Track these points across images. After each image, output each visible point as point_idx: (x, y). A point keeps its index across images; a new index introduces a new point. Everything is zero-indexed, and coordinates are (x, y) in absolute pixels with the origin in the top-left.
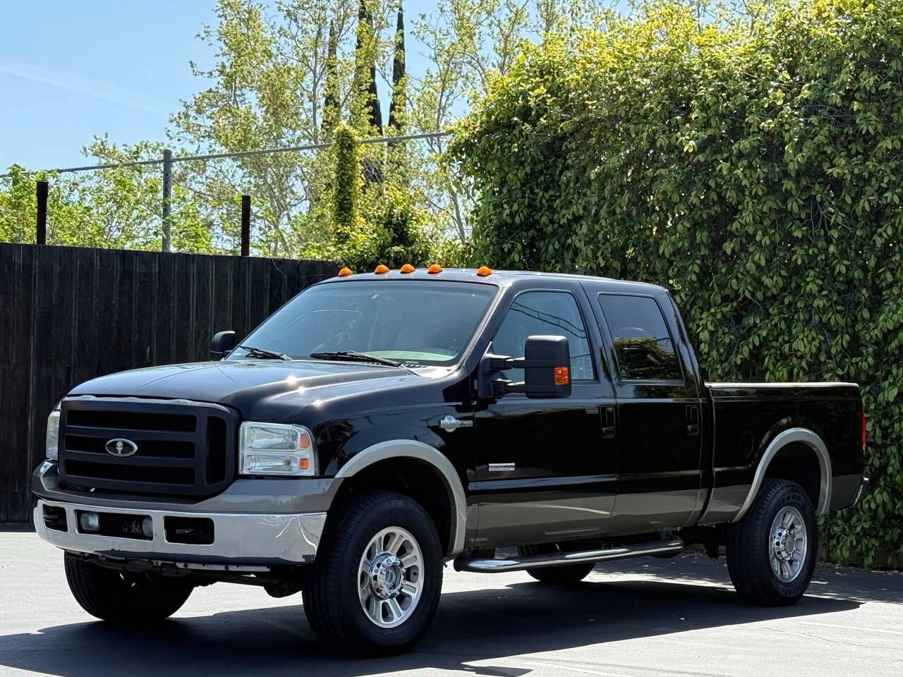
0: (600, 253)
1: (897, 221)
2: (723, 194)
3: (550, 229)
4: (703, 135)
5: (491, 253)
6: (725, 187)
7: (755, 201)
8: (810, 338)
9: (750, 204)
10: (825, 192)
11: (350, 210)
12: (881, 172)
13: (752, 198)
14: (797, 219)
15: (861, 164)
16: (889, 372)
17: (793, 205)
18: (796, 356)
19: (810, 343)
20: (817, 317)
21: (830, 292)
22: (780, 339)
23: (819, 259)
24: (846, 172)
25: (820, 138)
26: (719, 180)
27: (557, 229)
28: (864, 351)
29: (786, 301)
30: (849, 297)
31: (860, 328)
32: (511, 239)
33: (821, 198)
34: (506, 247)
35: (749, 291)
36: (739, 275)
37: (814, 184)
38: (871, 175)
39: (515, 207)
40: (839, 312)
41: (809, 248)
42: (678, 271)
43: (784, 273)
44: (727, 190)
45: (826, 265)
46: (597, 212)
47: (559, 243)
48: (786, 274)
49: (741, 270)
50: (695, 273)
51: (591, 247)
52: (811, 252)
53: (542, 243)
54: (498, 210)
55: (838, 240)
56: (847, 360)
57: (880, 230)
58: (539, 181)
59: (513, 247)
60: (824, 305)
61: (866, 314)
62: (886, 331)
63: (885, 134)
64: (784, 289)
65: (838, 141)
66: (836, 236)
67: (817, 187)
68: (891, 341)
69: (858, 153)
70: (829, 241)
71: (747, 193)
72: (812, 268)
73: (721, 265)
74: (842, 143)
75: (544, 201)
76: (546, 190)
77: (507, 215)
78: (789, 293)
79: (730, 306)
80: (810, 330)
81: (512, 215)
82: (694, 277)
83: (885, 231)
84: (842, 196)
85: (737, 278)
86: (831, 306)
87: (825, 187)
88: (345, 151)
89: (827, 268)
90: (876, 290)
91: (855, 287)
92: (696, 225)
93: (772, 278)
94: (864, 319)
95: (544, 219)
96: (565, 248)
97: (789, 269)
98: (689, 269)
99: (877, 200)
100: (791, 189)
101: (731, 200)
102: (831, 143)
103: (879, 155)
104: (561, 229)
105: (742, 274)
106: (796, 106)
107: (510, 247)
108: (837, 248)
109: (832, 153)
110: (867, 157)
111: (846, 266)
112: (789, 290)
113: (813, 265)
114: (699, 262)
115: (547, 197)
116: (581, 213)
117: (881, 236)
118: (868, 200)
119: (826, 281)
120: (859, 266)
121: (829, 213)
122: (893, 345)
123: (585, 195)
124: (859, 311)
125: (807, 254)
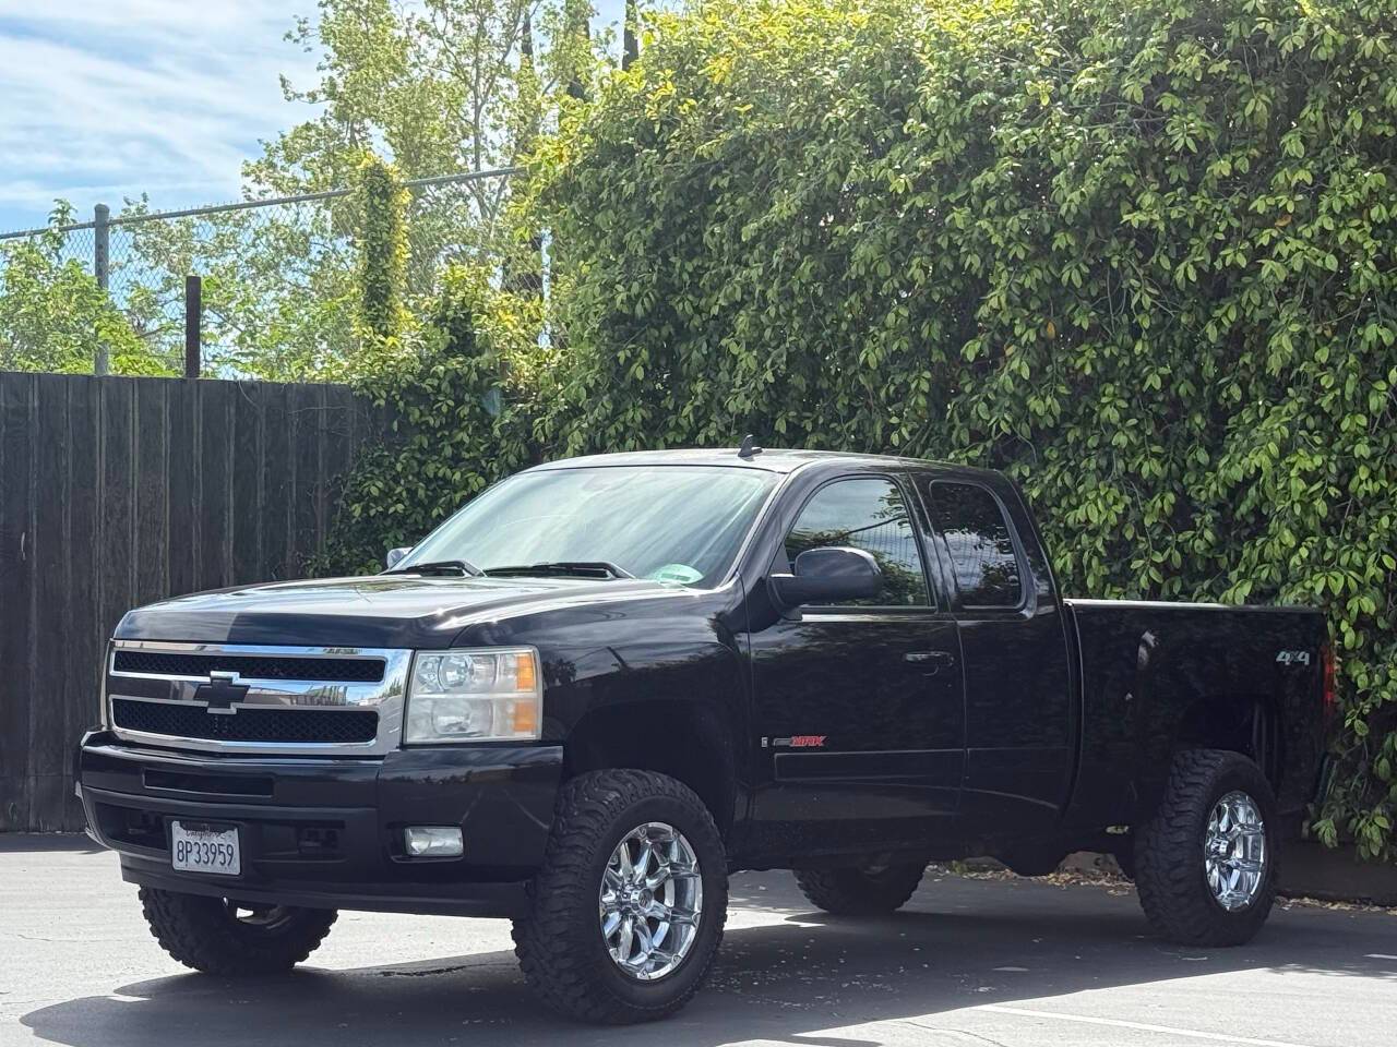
0: (769, 363)
1: (1244, 299)
2: (961, 262)
3: (697, 321)
4: (925, 162)
5: (597, 367)
6: (963, 249)
7: (1011, 269)
8: (1110, 500)
9: (1005, 275)
10: (1128, 252)
12: (1216, 215)
13: (1007, 265)
14: (1085, 299)
15: (1182, 202)
16: (1239, 555)
17: (1071, 275)
18: (1088, 533)
19: (1108, 507)
20: (1120, 464)
21: (1141, 420)
22: (1064, 503)
23: (1120, 364)
24: (1157, 217)
25: (1113, 159)
26: (955, 237)
27: (706, 322)
28: (1198, 521)
29: (1071, 438)
30: (1176, 428)
31: (1192, 480)
32: (633, 343)
33: (1120, 262)
34: (623, 355)
35: (1007, 422)
36: (991, 396)
37: (1108, 238)
38: (1199, 219)
39: (636, 288)
40: (1156, 455)
41: (1104, 347)
42: (896, 391)
43: (1063, 390)
44: (967, 253)
45: (1134, 376)
46: (763, 293)
47: (709, 345)
48: (1066, 392)
49: (995, 386)
50: (923, 393)
51: (755, 352)
52: (1107, 352)
53: (683, 348)
54: (608, 295)
55: (1152, 330)
56: (1170, 538)
57: (1218, 313)
58: (678, 243)
59: (635, 355)
60: (1131, 443)
61: (1203, 457)
62: (1232, 485)
63: (1223, 150)
64: (1066, 416)
65: (1148, 164)
66: (1146, 324)
67: (1114, 243)
68: (1241, 501)
69: (1180, 182)
70: (1136, 332)
71: (1000, 256)
72: (1112, 382)
73: (966, 378)
74: (1154, 166)
75: (686, 277)
76: (690, 256)
77: (622, 302)
78: (1078, 424)
79: (981, 448)
80: (1110, 486)
81: (631, 301)
82: (922, 401)
83: (1226, 314)
84: (1154, 258)
85: (986, 400)
86: (1142, 445)
87: (1127, 243)
88: (376, 201)
89: (1134, 381)
91: (1185, 410)
92: (923, 312)
93: (1043, 399)
94: (1198, 465)
95: (684, 307)
96: (722, 352)
97: (1072, 384)
98: (913, 386)
99: (1209, 262)
100: (1069, 246)
101: (974, 270)
102: (1134, 169)
103: (1213, 185)
104: (712, 322)
105: (996, 392)
106: (1076, 104)
107: (629, 355)
108: (1151, 346)
109: (1134, 186)
110: (1193, 188)
111: (1162, 376)
112: (1076, 419)
113: (1110, 376)
114: (927, 374)
115: (690, 270)
116: (738, 296)
117: (1219, 324)
118: (1193, 263)
119: (1134, 402)
120: (1187, 376)
121: (1132, 287)
122: (1243, 509)
123: (747, 265)
124: (1190, 452)
125: (1101, 356)
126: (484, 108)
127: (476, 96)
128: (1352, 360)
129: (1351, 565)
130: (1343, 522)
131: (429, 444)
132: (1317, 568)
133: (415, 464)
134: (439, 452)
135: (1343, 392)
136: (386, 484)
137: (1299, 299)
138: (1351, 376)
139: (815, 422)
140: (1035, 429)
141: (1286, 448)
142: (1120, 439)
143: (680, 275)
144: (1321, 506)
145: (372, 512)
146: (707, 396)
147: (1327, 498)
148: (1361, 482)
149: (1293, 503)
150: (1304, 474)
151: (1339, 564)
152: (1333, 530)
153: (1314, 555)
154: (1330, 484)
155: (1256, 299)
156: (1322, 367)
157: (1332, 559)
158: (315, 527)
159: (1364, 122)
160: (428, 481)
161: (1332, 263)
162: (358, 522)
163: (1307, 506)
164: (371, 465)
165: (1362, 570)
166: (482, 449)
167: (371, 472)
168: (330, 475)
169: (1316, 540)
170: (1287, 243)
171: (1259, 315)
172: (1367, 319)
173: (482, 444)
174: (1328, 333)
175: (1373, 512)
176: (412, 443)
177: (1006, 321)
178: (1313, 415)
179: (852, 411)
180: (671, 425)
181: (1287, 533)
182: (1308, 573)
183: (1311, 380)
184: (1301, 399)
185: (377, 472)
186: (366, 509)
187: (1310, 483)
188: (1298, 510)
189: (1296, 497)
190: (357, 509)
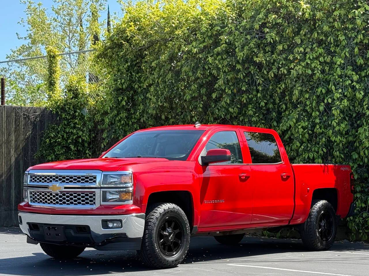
0: (159, 100)
1: (286, 82)
2: (211, 72)
3: (139, 90)
4: (202, 46)
5: (113, 102)
6: (212, 69)
7: (225, 74)
10: (255, 69)
11: (54, 85)
12: (279, 59)
13: (223, 73)
14: (244, 82)
15: (270, 56)
17: (241, 76)
21: (259, 114)
23: (253, 100)
24: (263, 60)
25: (252, 45)
26: (210, 66)
27: (143, 90)
29: (241, 119)
30: (268, 116)
32: (122, 95)
33: (253, 72)
34: (120, 99)
35: (223, 115)
36: (219, 108)
37: (250, 66)
38: (274, 61)
39: (123, 81)
40: (263, 123)
42: (194, 107)
43: (239, 106)
44: (213, 70)
45: (257, 103)
46: (158, 81)
47: (143, 96)
49: (220, 105)
50: (201, 107)
51: (156, 97)
52: (250, 96)
53: (136, 97)
54: (116, 83)
55: (262, 90)
57: (279, 86)
58: (135, 69)
59: (123, 99)
60: (257, 120)
61: (275, 124)
62: (283, 131)
63: (280, 42)
64: (239, 113)
65: (260, 47)
66: (261, 89)
67: (252, 67)
68: (286, 135)
69: (269, 51)
70: (258, 91)
71: (221, 71)
72: (251, 104)
73: (212, 104)
74: (262, 47)
75: (136, 78)
76: (138, 73)
77: (119, 85)
78: (242, 115)
79: (216, 122)
81: (122, 84)
82: (201, 110)
83: (281, 86)
84: (262, 71)
85: (218, 109)
86: (259, 121)
87: (255, 67)
88: (52, 59)
89: (257, 104)
90: (279, 113)
91: (271, 112)
92: (201, 86)
93: (233, 109)
94: (274, 126)
95: (136, 86)
96: (146, 98)
97: (241, 105)
98: (198, 106)
99: (277, 72)
100: (240, 68)
101: (214, 74)
102: (257, 47)
103: (278, 52)
104: (144, 90)
105: (220, 107)
106: (241, 31)
107: (121, 98)
108: (261, 95)
109: (257, 52)
110: (273, 53)
111: (265, 103)
112: (242, 114)
113: (251, 103)
114: (202, 102)
115: (138, 77)
116: (151, 82)
117: (280, 88)
118: (273, 72)
119: (257, 110)
120: (271, 103)
121: (257, 78)
122: (286, 137)
123: (153, 74)
124: (272, 123)
125: (248, 97)
126: (71, 41)
127: (69, 38)
128: (314, 97)
129: (315, 151)
130: (312, 140)
131: (67, 123)
132: (306, 152)
133: (63, 128)
134: (69, 125)
135: (312, 106)
136: (55, 134)
137: (301, 81)
138: (314, 101)
139: (172, 116)
140: (231, 117)
141: (298, 120)
142: (254, 119)
143: (135, 78)
144: (307, 136)
145: (52, 142)
146: (143, 110)
147: (309, 133)
148: (317, 129)
149: (300, 135)
150: (302, 127)
151: (312, 151)
152: (310, 142)
153: (305, 148)
154: (309, 130)
155: (289, 82)
156: (307, 99)
157: (310, 149)
158: (36, 145)
159: (318, 35)
160: (67, 133)
161: (310, 72)
162: (48, 144)
163: (303, 136)
164: (51, 129)
165: (318, 152)
166: (81, 124)
167: (52, 131)
168: (40, 131)
169: (306, 144)
170: (297, 66)
171: (290, 86)
172: (318, 86)
173: (81, 123)
174: (308, 90)
175: (320, 137)
176: (62, 123)
177: (223, 88)
178: (305, 112)
179: (182, 113)
180: (133, 117)
181: (298, 142)
182: (304, 153)
183: (304, 102)
184: (301, 108)
185: (53, 131)
186: (50, 140)
187: (304, 130)
188: (301, 136)
189: (300, 133)
190: (48, 140)
